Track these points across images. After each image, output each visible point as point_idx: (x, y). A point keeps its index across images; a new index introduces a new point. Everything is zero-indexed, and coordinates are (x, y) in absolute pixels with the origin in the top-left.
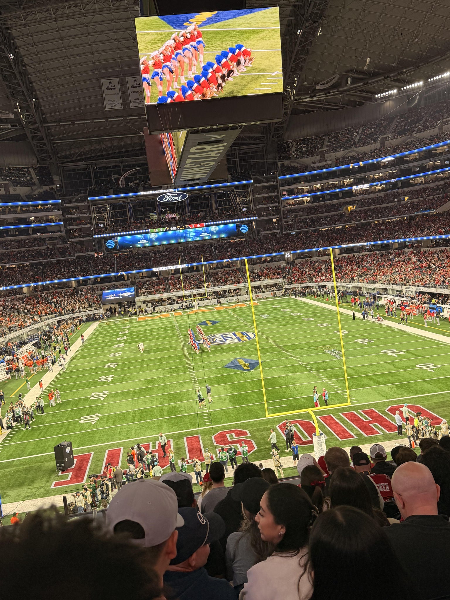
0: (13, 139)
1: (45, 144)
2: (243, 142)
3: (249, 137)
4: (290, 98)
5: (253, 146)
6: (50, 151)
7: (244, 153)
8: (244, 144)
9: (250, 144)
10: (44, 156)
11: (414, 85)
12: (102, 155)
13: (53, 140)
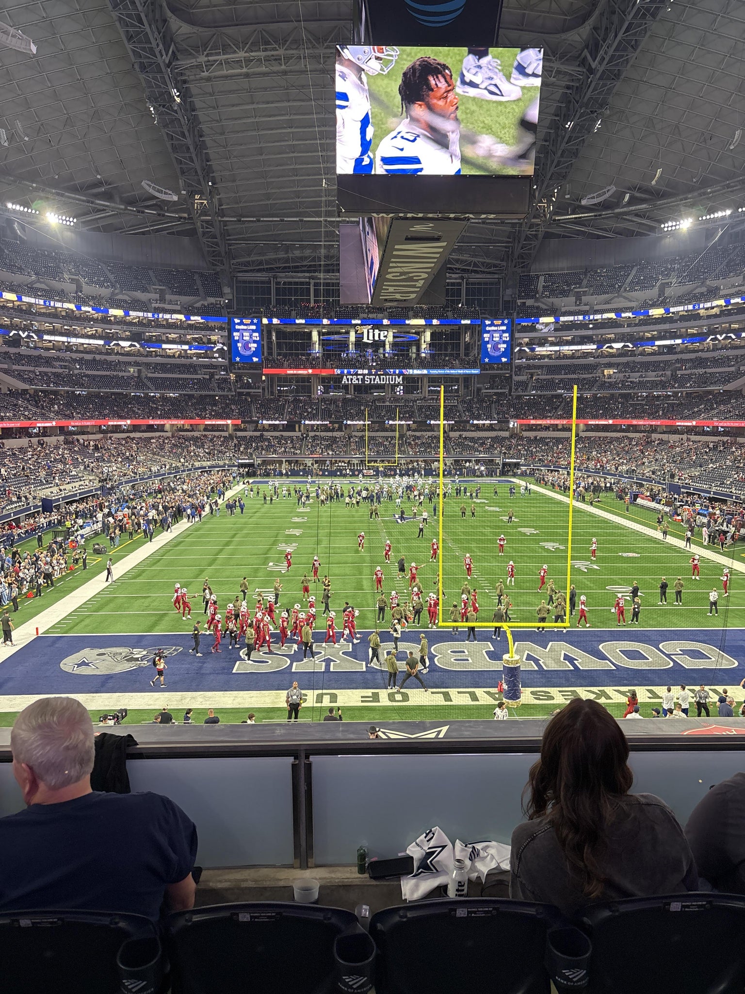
0: (179, 233)
1: (217, 244)
2: (475, 269)
3: (483, 263)
4: (545, 216)
5: (489, 276)
6: (223, 254)
7: (473, 284)
8: (476, 272)
9: (484, 272)
10: (215, 260)
11: (716, 215)
12: (289, 267)
13: (229, 240)
